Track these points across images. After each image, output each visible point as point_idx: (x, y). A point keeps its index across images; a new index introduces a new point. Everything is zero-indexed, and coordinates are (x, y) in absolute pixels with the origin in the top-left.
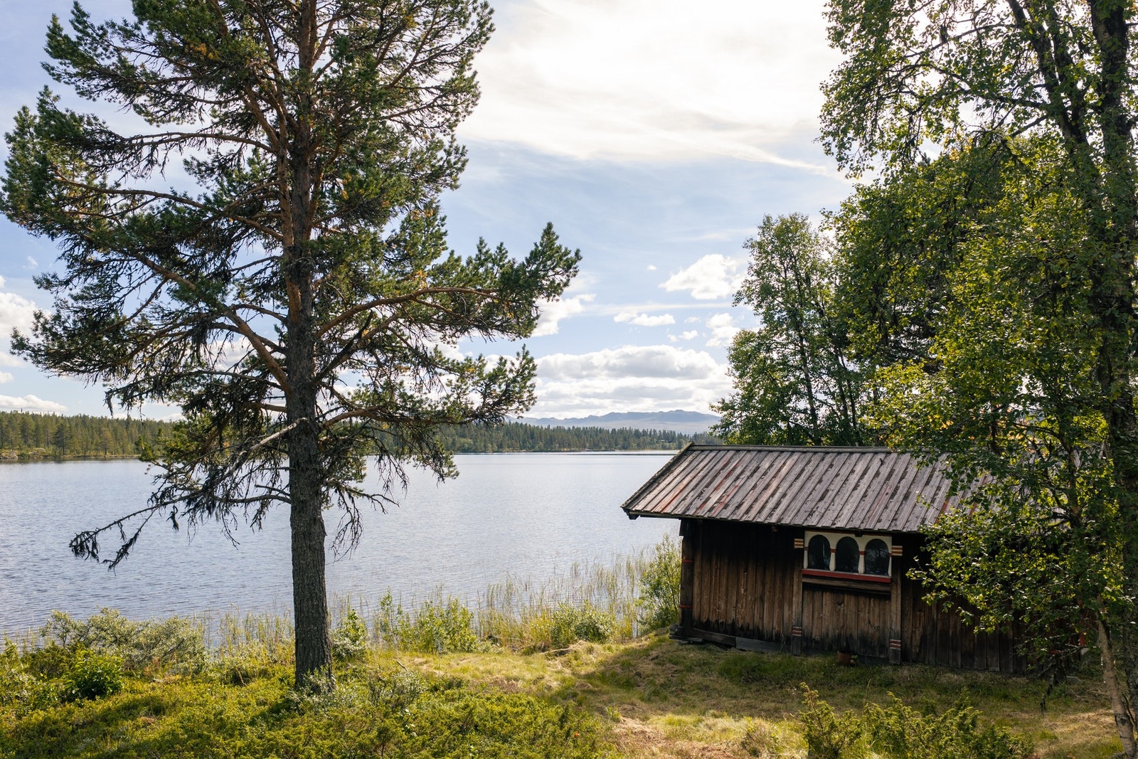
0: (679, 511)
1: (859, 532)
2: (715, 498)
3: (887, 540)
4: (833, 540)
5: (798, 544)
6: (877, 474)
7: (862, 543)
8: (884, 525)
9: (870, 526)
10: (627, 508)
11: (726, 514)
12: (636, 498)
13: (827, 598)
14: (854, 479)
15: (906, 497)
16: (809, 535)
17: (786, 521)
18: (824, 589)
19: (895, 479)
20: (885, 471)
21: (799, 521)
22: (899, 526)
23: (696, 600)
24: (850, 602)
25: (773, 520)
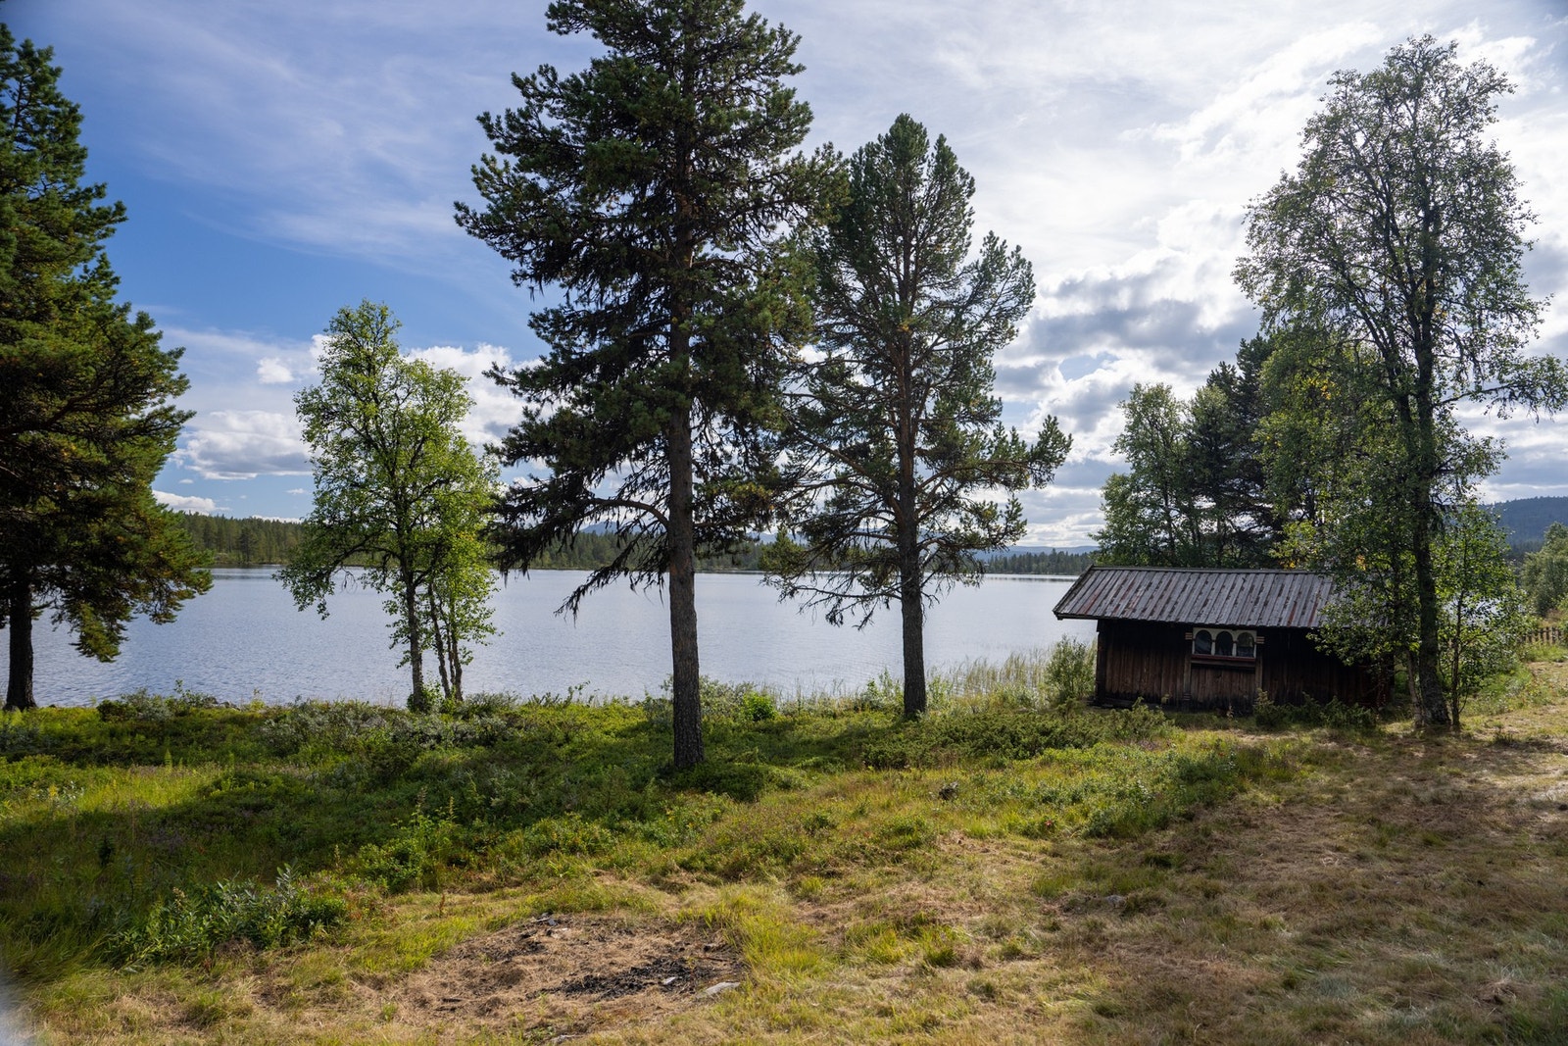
0: (1099, 613)
1: (1233, 627)
2: (1123, 605)
3: (1254, 634)
4: (1214, 634)
5: (1188, 636)
6: (1242, 589)
7: (1235, 636)
8: (1253, 622)
9: (1243, 623)
10: (1056, 612)
11: (1135, 616)
12: (1061, 604)
13: (1209, 674)
14: (1226, 592)
15: (1266, 604)
16: (1196, 631)
17: (1182, 619)
18: (1206, 667)
19: (1255, 592)
20: (1247, 586)
21: (1191, 620)
22: (1264, 623)
23: (1108, 678)
24: (1225, 677)
25: (1172, 619)
